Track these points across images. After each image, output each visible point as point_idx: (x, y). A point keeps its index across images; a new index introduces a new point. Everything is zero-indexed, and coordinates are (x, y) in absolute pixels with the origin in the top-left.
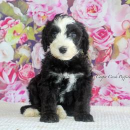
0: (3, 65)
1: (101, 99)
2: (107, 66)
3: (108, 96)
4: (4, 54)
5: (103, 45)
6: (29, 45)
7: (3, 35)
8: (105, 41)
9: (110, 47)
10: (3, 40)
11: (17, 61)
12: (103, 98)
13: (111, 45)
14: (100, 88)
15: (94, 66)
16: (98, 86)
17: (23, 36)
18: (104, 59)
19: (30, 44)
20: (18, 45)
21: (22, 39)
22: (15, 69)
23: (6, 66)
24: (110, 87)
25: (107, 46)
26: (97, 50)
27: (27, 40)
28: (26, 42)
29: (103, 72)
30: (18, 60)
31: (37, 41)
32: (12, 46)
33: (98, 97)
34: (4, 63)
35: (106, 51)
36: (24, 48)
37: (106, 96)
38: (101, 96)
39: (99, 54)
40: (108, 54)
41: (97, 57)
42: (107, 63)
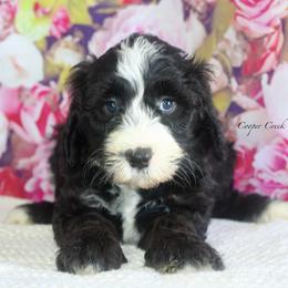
0: (20, 97)
1: (262, 181)
2: (269, 82)
3: (281, 172)
4: (17, 67)
5: (259, 23)
6: (77, 40)
7: (9, 17)
8: (263, 11)
9: (277, 28)
10: (11, 29)
11: (52, 83)
12: (266, 177)
13: (278, 22)
14: (254, 151)
15: (239, 83)
16: (250, 146)
17: (60, 15)
18: (262, 62)
19: (79, 36)
20: (51, 41)
21: (56, 23)
22: (50, 103)
23: (28, 96)
24: (281, 145)
25: (269, 24)
26: (246, 38)
27: (69, 26)
28: (70, 32)
29: (261, 102)
30: (56, 79)
31: (96, 26)
32: (35, 43)
33: (253, 177)
34: (21, 90)
35: (266, 39)
36: (67, 46)
37: (274, 170)
38: (260, 172)
39: (249, 48)
40: (273, 49)
41: (245, 58)
42: (271, 73)
